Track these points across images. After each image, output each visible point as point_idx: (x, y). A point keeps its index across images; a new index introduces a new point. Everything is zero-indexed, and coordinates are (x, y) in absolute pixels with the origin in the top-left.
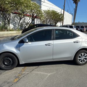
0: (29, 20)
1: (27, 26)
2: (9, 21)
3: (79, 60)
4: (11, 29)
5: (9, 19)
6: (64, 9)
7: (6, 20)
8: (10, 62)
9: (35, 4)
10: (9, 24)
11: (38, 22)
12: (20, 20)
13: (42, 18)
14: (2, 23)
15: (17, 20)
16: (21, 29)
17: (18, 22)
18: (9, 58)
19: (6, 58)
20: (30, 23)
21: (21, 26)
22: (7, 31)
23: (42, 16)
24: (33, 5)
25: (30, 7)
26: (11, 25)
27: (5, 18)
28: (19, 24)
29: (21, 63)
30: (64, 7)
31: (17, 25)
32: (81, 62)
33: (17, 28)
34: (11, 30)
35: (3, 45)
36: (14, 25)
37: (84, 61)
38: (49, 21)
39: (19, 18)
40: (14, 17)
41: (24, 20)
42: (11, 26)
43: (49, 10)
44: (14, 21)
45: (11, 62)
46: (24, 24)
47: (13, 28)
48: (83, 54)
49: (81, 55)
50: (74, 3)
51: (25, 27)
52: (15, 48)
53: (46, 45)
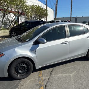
1: (12, 24)
6: (46, 4)
17: (1, 19)
18: (22, 64)
19: (20, 65)
29: (37, 68)
30: (46, 2)
35: (15, 49)
45: (26, 69)
51: (10, 25)
52: (29, 51)
53: (62, 44)
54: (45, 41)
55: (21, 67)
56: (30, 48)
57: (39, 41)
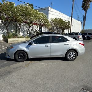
0: (37, 29)
1: (35, 34)
2: (19, 29)
3: (69, 57)
4: (21, 36)
5: (19, 28)
6: (72, 16)
7: (17, 28)
8: (22, 57)
9: (42, 14)
10: (19, 32)
11: (45, 30)
12: (29, 28)
13: (48, 26)
14: (14, 31)
15: (26, 28)
16: (29, 36)
17: (27, 30)
20: (38, 31)
21: (29, 34)
22: (18, 38)
23: (48, 24)
24: (40, 15)
25: (37, 17)
26: (20, 32)
27: (16, 27)
28: (28, 32)
31: (26, 33)
32: (71, 58)
33: (26, 36)
34: (21, 38)
35: (18, 46)
36: (23, 33)
37: (73, 58)
38: (56, 29)
39: (28, 26)
40: (24, 26)
41: (32, 28)
42: (21, 34)
43: (56, 18)
44: (24, 29)
46: (33, 32)
47: (22, 36)
48: (72, 53)
49: (71, 54)
50: (83, 9)
51: (33, 35)
53: (45, 46)
54: (33, 43)
55: (21, 55)
56: (26, 46)
57: (32, 43)
